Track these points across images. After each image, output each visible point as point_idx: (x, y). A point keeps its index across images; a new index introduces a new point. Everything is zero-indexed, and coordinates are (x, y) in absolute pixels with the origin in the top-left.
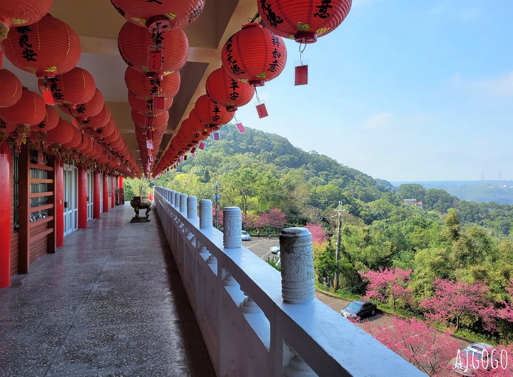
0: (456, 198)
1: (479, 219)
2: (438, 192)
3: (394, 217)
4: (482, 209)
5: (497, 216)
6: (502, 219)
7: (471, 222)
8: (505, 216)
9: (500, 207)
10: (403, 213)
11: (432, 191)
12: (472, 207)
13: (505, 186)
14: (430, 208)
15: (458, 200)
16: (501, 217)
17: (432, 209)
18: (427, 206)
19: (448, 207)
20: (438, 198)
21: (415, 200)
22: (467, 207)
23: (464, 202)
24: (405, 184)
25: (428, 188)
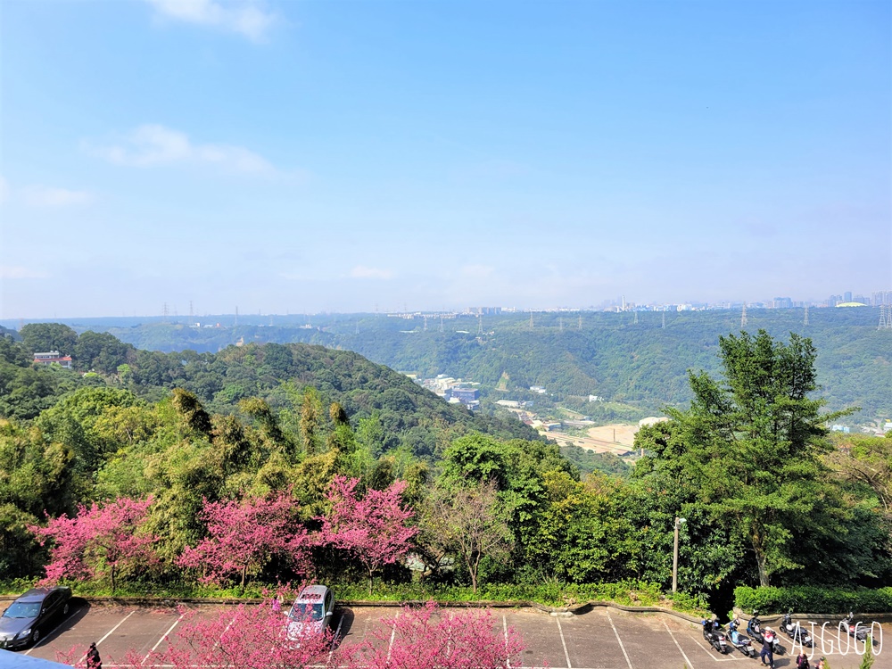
0: (131, 346)
1: (170, 379)
2: (99, 337)
3: (21, 390)
4: (173, 363)
5: (196, 372)
6: (203, 376)
7: (157, 385)
8: (206, 371)
9: (199, 358)
10: (39, 379)
11: (87, 336)
12: (157, 360)
13: (199, 324)
14: (86, 366)
15: (135, 349)
16: (202, 373)
17: (90, 368)
18: (79, 363)
19: (119, 363)
20: (99, 348)
21: (57, 353)
22: (151, 361)
23: (145, 352)
24: (35, 325)
25: (80, 331)
